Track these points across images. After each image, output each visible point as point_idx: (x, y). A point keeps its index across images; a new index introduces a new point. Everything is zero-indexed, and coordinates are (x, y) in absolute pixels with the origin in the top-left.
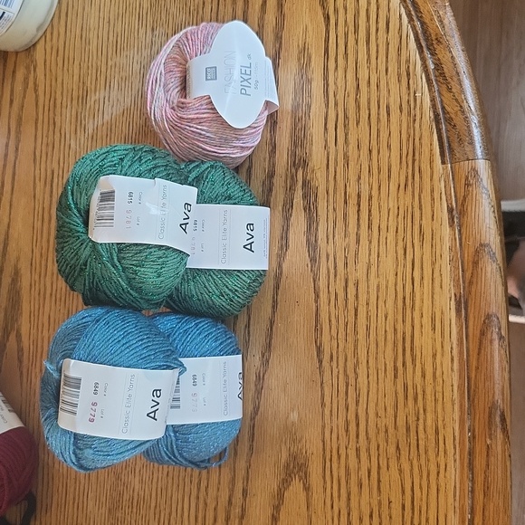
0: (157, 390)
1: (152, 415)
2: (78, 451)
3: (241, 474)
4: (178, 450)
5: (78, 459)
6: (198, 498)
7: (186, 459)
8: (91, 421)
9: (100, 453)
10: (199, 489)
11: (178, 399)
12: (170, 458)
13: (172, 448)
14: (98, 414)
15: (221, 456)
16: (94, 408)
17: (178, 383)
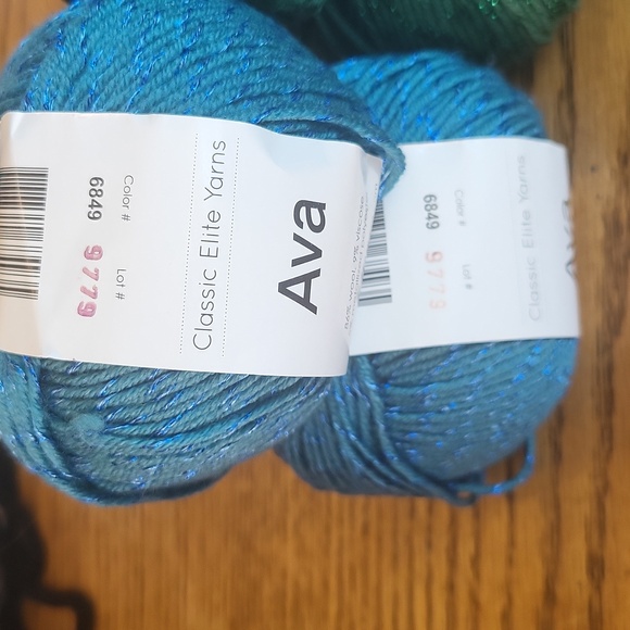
0: (309, 205)
1: (298, 290)
2: (60, 428)
3: (578, 512)
4: (393, 440)
5: (68, 456)
6: (451, 587)
7: (416, 469)
8: (86, 311)
9: (128, 430)
10: (453, 562)
11: (382, 274)
12: (369, 465)
13: (374, 433)
14: (106, 286)
15: (512, 464)
16: (91, 265)
17: (379, 222)
